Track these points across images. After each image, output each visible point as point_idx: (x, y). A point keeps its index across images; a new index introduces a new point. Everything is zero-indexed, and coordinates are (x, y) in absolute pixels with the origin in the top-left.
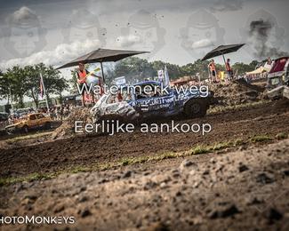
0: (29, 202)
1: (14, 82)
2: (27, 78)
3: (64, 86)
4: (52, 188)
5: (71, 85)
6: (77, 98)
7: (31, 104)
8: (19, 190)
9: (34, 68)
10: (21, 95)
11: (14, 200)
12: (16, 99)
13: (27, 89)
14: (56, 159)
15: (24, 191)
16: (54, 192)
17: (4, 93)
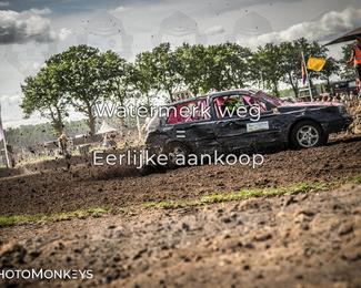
0: (305, 220)
1: (266, 64)
2: (284, 58)
3: (333, 69)
4: (332, 202)
5: (342, 67)
6: (351, 84)
7: (287, 92)
8: (288, 204)
9: (293, 45)
10: (275, 81)
11: (284, 216)
12: (268, 87)
13: (284, 73)
14: (327, 166)
15: (295, 205)
16: (335, 207)
17: (254, 79)
